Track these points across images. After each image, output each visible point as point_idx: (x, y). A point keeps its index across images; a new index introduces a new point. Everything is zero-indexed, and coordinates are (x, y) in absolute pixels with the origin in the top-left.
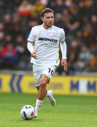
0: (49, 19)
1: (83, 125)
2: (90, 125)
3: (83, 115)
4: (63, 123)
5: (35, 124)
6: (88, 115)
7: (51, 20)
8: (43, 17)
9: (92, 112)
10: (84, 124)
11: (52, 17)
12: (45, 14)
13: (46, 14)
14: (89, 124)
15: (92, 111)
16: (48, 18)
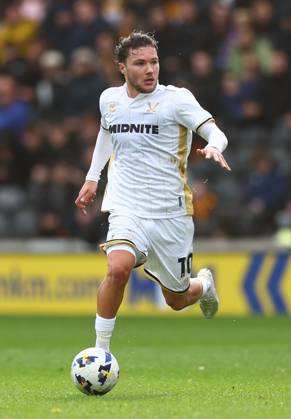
0: (144, 67)
1: (175, 414)
2: (197, 414)
3: (173, 379)
4: (107, 409)
5: (14, 413)
6: (190, 380)
7: (150, 70)
8: (125, 63)
9: (202, 368)
10: (176, 410)
11: (153, 62)
12: (132, 51)
13: (135, 51)
14: (194, 410)
15: (201, 365)
16: (141, 63)
